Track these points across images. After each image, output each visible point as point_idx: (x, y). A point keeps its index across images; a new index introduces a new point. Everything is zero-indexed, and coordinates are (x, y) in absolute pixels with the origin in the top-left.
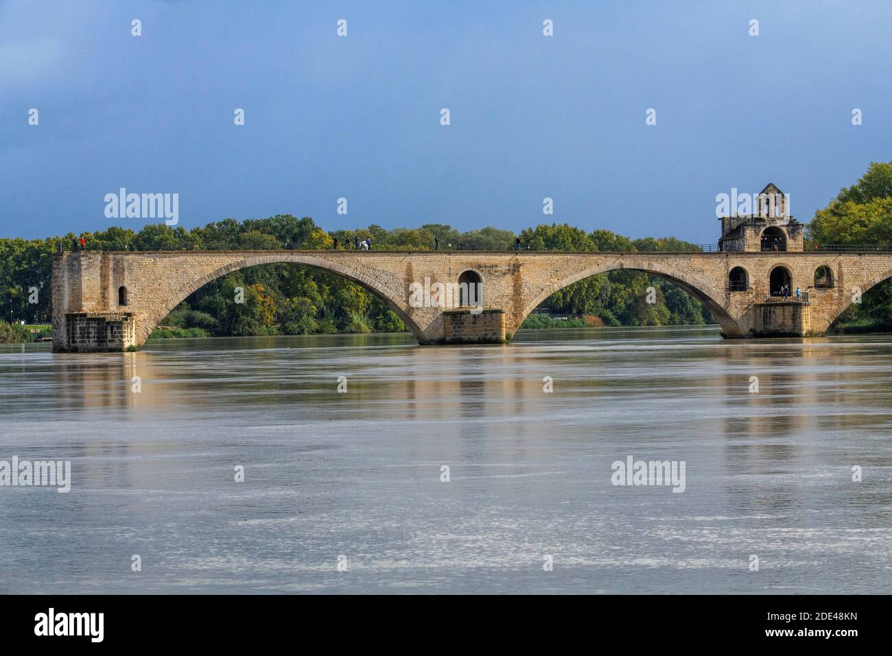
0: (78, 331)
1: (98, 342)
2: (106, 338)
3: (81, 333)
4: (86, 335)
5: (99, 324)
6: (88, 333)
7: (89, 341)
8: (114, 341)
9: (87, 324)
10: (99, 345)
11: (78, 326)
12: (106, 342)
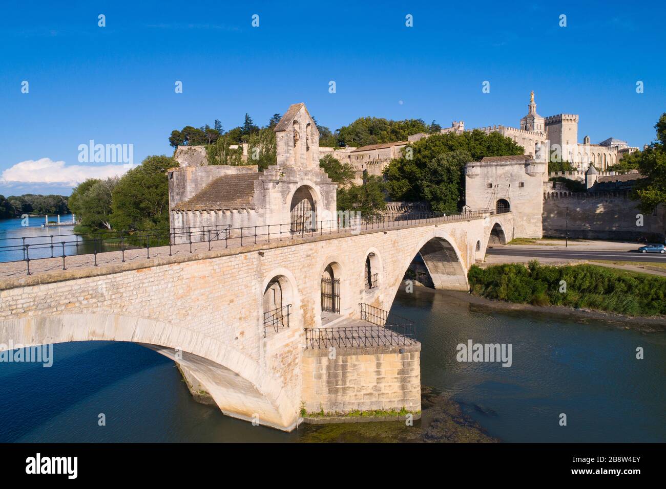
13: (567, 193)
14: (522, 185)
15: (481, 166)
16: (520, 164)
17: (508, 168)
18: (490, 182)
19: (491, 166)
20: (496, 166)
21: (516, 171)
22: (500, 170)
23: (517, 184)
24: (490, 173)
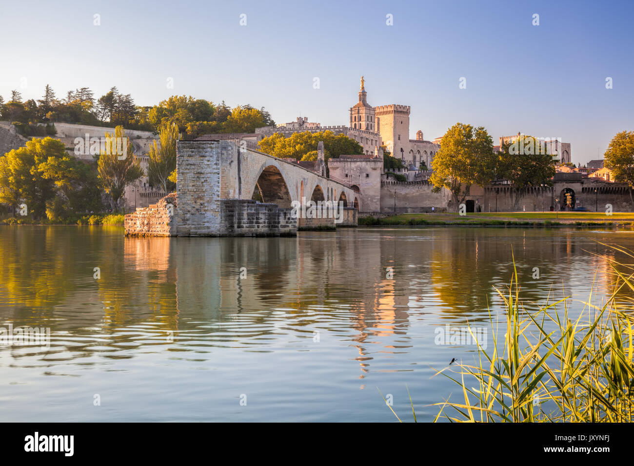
0: (245, 216)
1: (269, 227)
2: (279, 223)
3: (248, 219)
4: (255, 221)
5: (270, 210)
6: (257, 219)
7: (258, 227)
8: (288, 226)
9: (256, 210)
10: (270, 230)
11: (245, 213)
12: (278, 227)
13: (396, 182)
14: (367, 176)
15: (340, 161)
16: (366, 161)
17: (358, 163)
18: (346, 173)
19: (347, 161)
20: (350, 161)
21: (363, 166)
22: (353, 165)
23: (365, 175)
24: (346, 166)
